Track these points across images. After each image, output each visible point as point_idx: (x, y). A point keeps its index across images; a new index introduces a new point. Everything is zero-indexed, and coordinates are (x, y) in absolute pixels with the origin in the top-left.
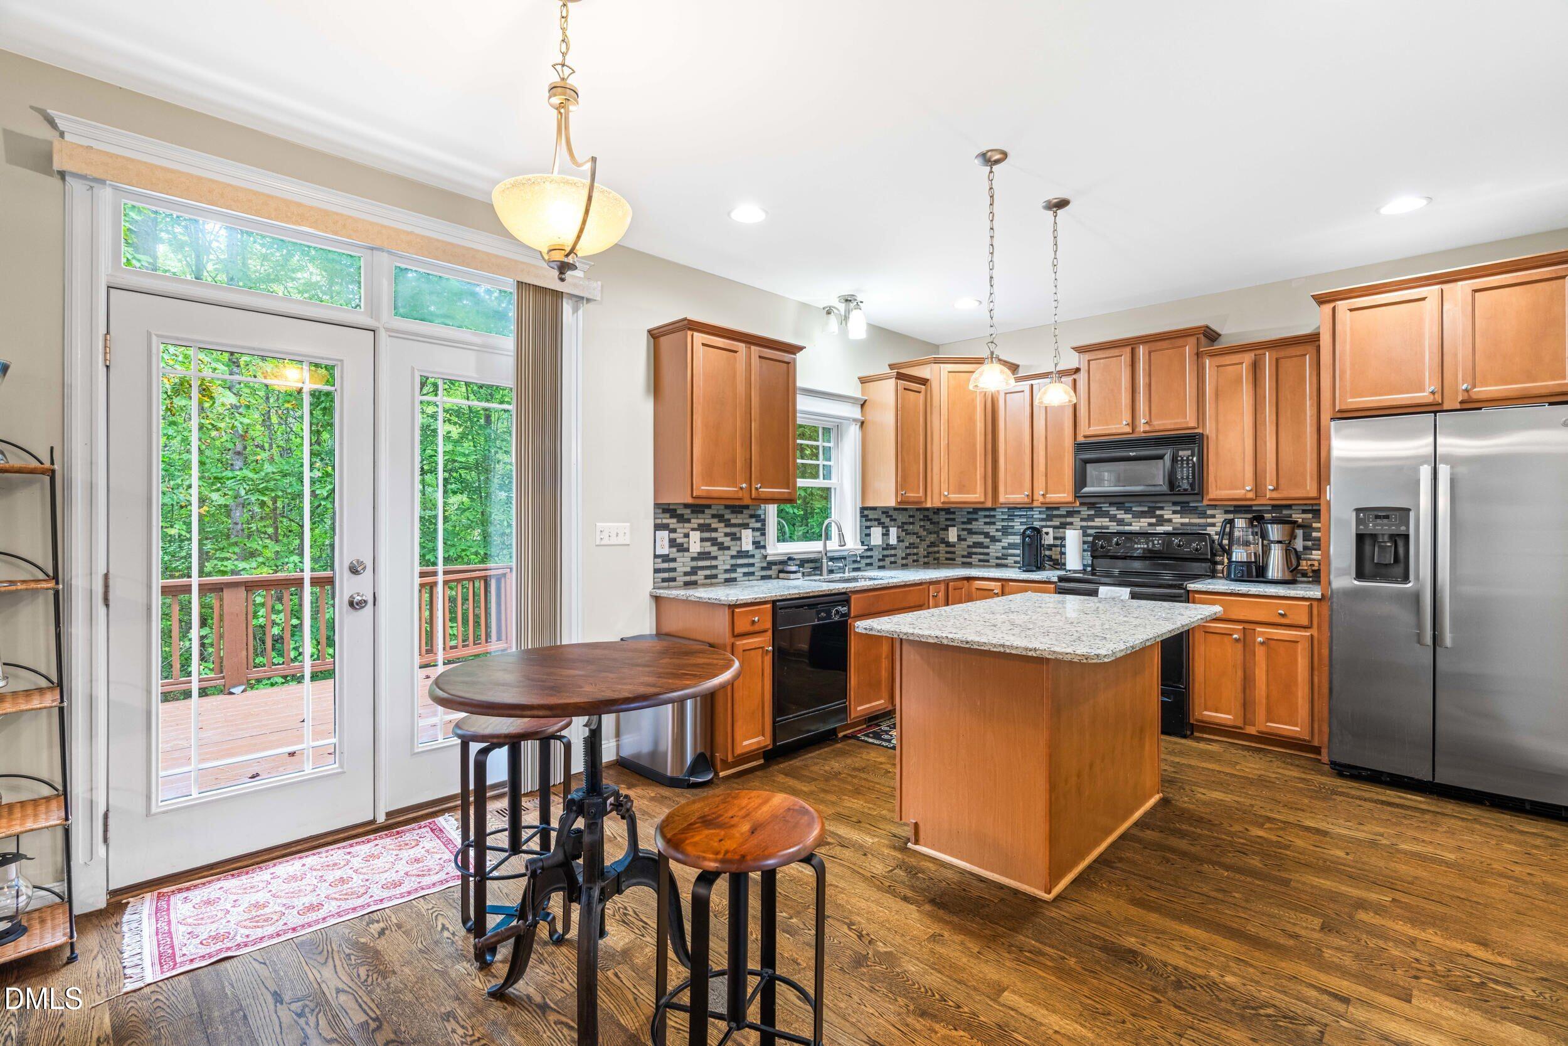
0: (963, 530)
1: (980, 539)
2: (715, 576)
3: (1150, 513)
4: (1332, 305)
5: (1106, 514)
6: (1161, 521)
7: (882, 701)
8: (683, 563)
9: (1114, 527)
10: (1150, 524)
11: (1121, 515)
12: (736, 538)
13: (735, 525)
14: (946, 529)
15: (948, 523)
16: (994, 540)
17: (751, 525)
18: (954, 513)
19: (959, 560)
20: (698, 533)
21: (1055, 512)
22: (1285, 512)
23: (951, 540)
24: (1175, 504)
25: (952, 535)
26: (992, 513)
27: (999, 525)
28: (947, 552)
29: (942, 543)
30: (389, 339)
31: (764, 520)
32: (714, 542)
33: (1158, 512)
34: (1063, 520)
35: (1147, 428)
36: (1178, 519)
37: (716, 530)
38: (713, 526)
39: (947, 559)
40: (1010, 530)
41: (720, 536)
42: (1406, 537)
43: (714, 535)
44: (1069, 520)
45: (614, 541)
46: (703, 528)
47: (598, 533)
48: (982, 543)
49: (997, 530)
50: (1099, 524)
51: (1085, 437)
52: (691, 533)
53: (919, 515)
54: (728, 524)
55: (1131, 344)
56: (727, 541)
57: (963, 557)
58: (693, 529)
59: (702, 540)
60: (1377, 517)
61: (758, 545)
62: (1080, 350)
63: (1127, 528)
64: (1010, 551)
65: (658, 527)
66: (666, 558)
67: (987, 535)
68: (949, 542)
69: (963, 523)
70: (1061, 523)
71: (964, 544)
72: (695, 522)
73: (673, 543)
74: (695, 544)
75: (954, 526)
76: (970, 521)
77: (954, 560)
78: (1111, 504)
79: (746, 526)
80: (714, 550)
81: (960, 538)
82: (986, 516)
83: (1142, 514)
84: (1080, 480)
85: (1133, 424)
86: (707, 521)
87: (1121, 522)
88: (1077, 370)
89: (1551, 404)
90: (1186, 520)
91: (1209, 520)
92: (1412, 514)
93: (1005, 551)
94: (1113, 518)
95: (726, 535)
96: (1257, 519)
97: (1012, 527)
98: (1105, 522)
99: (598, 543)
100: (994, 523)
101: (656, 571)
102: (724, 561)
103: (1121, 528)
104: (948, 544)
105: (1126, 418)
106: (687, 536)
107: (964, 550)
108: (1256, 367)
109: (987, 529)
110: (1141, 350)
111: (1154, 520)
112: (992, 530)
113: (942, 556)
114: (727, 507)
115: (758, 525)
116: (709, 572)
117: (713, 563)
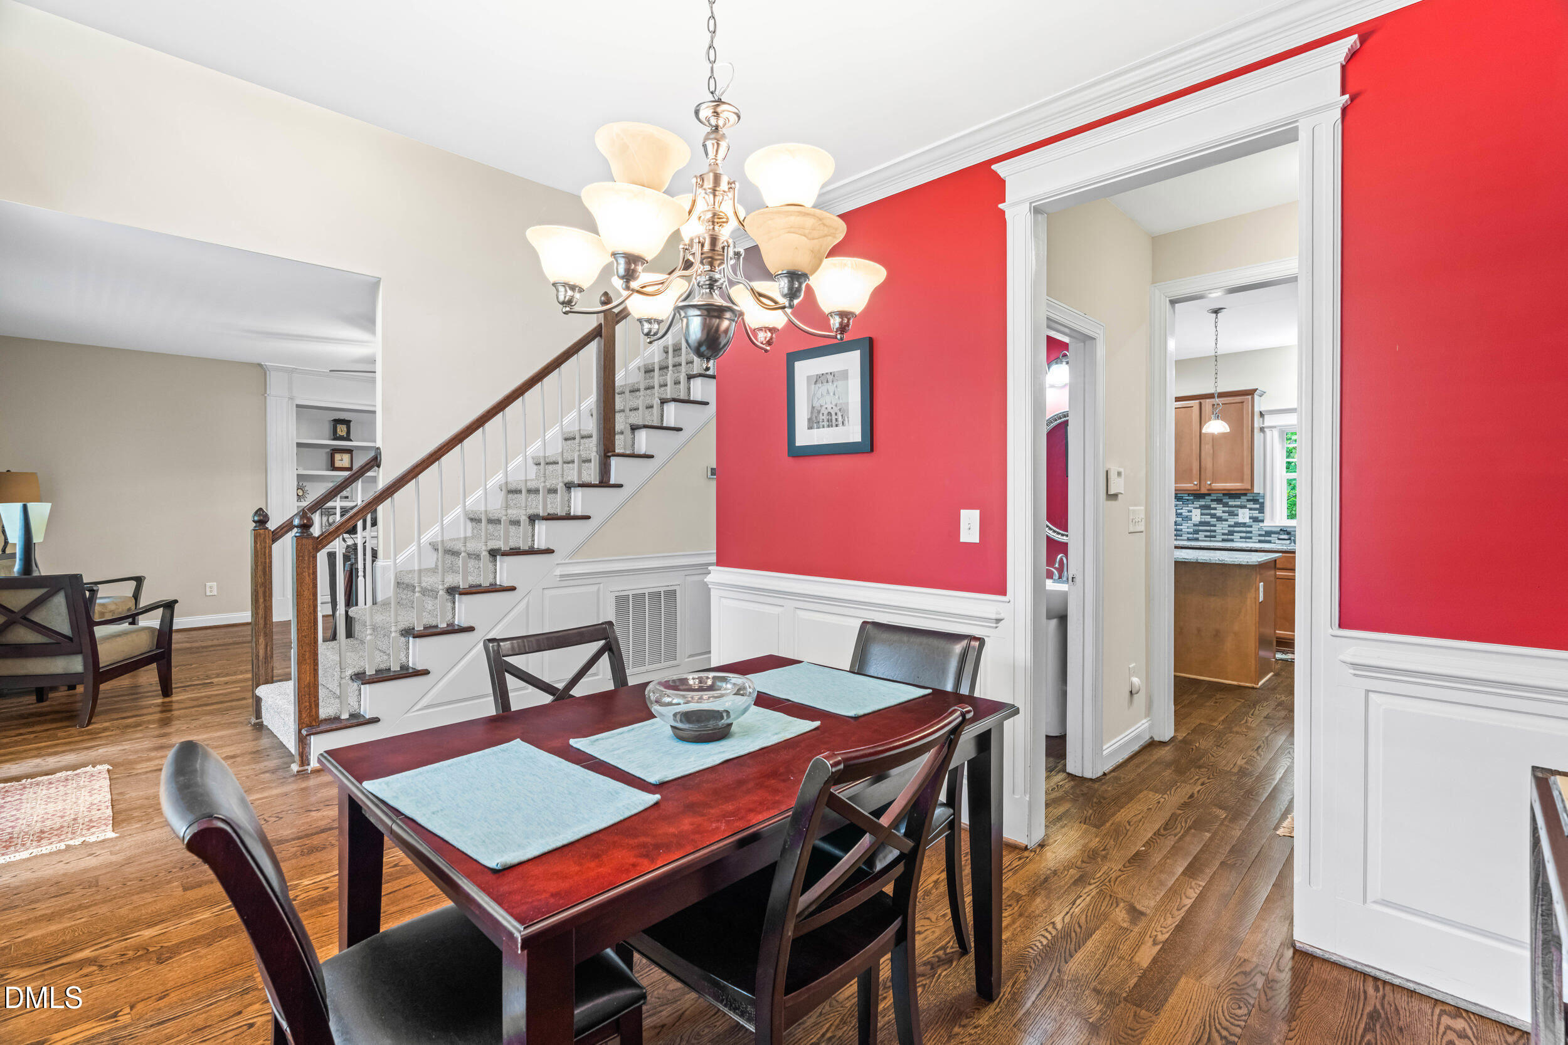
2: (1214, 537)
8: (1186, 527)
12: (1233, 514)
13: (1232, 506)
17: (1248, 506)
20: (1199, 511)
31: (1263, 503)
32: (1213, 516)
37: (1215, 509)
38: (1212, 506)
41: (1219, 513)
43: (1213, 511)
46: (1202, 507)
52: (1193, 510)
54: (1226, 505)
56: (1225, 516)
58: (1196, 508)
59: (1203, 514)
61: (1255, 520)
72: (1197, 504)
73: (1179, 516)
74: (1197, 516)
79: (1244, 507)
80: (1214, 521)
86: (1209, 503)
95: (1224, 512)
102: (1221, 528)
106: (1190, 511)
114: (1224, 494)
115: (1257, 506)
116: (1208, 534)
117: (1212, 528)
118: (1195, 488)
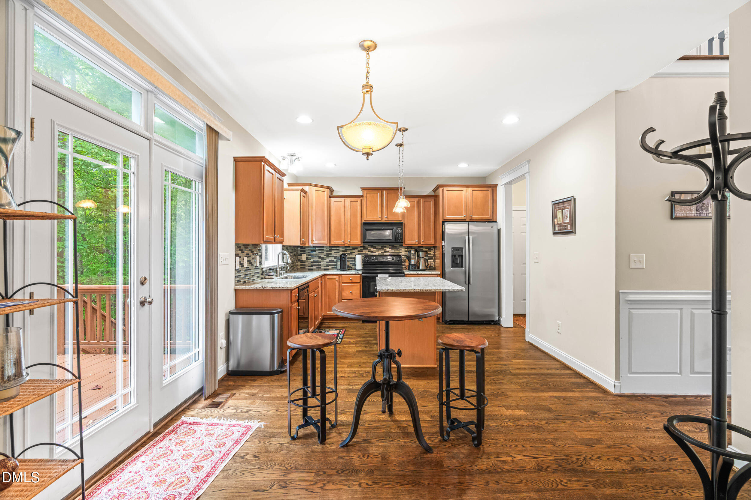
0: (309, 255)
1: (317, 259)
3: (382, 249)
4: (442, 188)
5: (367, 249)
6: (385, 251)
9: (370, 254)
10: (382, 253)
11: (372, 249)
14: (301, 255)
15: (302, 253)
16: (323, 259)
18: (305, 248)
19: (307, 268)
21: (348, 248)
22: (421, 248)
23: (303, 260)
24: (390, 245)
25: (304, 257)
26: (322, 248)
27: (325, 253)
28: (301, 265)
29: (299, 261)
33: (384, 248)
34: (351, 251)
35: (386, 219)
36: (391, 251)
39: (301, 268)
40: (330, 255)
42: (462, 256)
44: (353, 251)
48: (318, 261)
49: (324, 255)
50: (364, 253)
51: (365, 221)
55: (382, 189)
57: (309, 266)
60: (456, 250)
62: (363, 189)
63: (374, 254)
64: (330, 264)
67: (320, 257)
68: (302, 261)
69: (309, 252)
70: (350, 252)
71: (309, 261)
75: (305, 254)
76: (312, 251)
77: (305, 268)
78: (369, 245)
81: (307, 259)
82: (319, 250)
83: (380, 249)
84: (364, 236)
85: (382, 218)
87: (372, 252)
88: (362, 196)
89: (488, 222)
90: (393, 251)
91: (400, 251)
92: (464, 249)
93: (328, 264)
94: (369, 250)
96: (417, 251)
97: (331, 254)
98: (366, 252)
100: (323, 253)
103: (372, 254)
104: (302, 262)
105: (380, 216)
107: (309, 264)
108: (418, 203)
109: (320, 255)
110: (385, 192)
111: (383, 251)
112: (322, 255)
113: (299, 266)
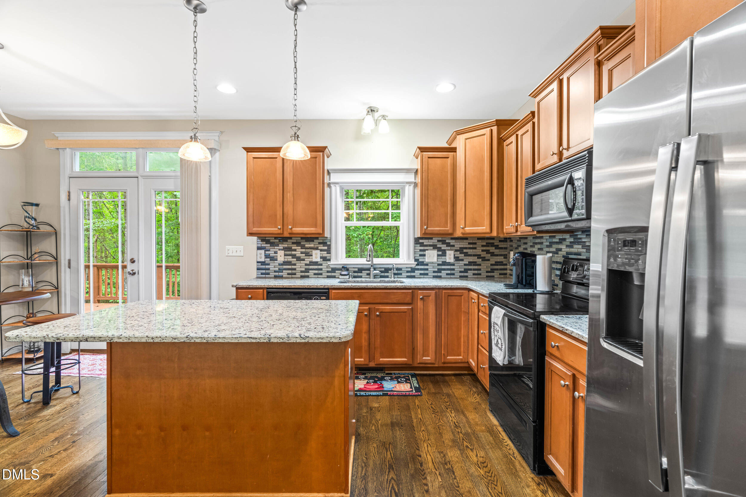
2: (295, 274)
7: (362, 360)
8: (273, 267)
12: (308, 255)
13: (307, 248)
17: (319, 248)
20: (283, 252)
30: (143, 180)
31: (330, 245)
32: (294, 256)
37: (295, 250)
38: (293, 248)
41: (298, 253)
43: (293, 253)
45: (234, 254)
46: (285, 249)
47: (227, 251)
52: (278, 251)
53: (480, 243)
54: (303, 247)
56: (303, 256)
58: (279, 250)
59: (285, 255)
61: (325, 259)
65: (259, 248)
66: (263, 263)
72: (281, 246)
73: (267, 256)
74: (281, 257)
79: (316, 248)
80: (294, 260)
86: (290, 246)
95: (302, 253)
99: (227, 255)
101: (258, 269)
102: (300, 266)
106: (276, 253)
114: (302, 238)
115: (326, 248)
116: (290, 272)
117: (293, 267)
118: (279, 232)
